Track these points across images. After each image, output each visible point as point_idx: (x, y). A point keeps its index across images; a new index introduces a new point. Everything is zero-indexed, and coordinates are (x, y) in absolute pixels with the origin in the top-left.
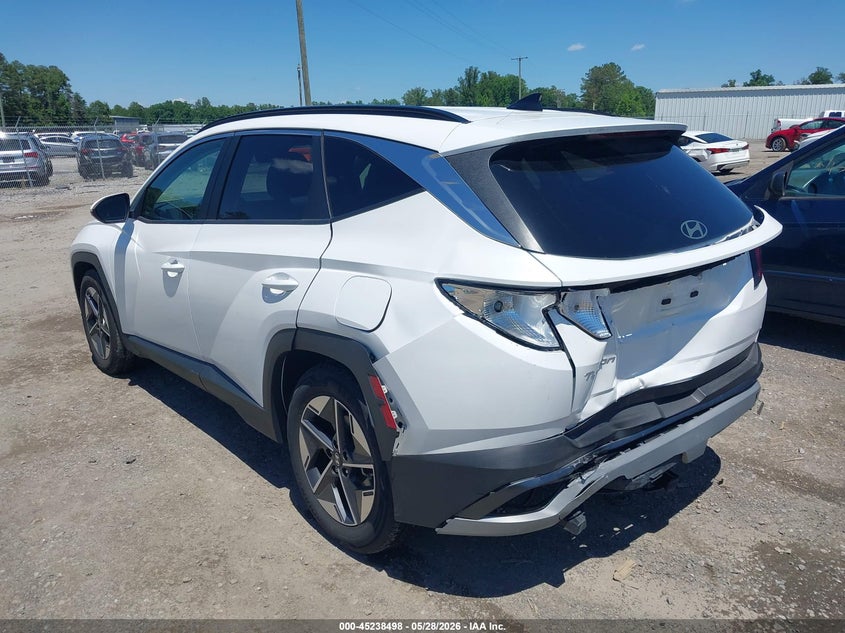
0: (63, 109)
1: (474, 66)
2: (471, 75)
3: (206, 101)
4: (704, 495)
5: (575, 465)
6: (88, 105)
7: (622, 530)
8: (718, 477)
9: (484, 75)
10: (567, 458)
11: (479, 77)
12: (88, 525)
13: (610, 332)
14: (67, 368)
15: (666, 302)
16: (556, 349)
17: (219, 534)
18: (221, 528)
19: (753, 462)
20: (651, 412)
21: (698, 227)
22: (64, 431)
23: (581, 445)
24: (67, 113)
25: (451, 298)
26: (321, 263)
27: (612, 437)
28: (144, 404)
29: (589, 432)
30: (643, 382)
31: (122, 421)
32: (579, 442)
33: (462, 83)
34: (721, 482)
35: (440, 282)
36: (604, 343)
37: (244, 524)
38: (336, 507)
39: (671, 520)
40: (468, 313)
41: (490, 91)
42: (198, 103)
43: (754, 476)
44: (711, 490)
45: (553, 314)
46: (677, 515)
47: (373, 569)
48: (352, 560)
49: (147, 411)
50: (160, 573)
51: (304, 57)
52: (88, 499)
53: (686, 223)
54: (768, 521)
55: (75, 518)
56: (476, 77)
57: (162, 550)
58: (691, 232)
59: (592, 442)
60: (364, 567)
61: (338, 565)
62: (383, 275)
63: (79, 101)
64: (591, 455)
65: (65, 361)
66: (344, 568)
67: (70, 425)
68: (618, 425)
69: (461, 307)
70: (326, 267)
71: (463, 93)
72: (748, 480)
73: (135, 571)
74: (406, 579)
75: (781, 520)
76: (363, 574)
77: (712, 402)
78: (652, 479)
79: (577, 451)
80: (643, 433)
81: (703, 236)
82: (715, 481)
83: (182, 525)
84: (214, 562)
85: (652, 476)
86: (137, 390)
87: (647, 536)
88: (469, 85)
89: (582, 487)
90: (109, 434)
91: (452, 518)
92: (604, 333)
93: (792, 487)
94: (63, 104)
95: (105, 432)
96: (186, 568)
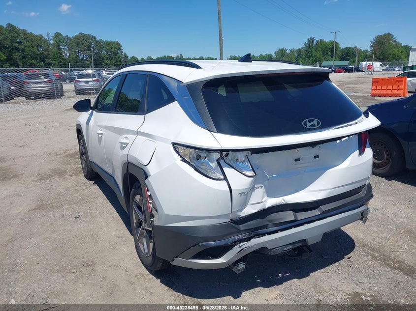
0: (119, 60)
1: (313, 37)
2: (311, 41)
3: (181, 56)
4: (336, 264)
5: (237, 238)
6: (129, 58)
7: (283, 275)
8: (349, 256)
9: (318, 41)
10: (232, 234)
11: (315, 42)
12: (48, 243)
13: (255, 173)
14: (72, 175)
15: (297, 160)
16: (222, 180)
17: (97, 254)
18: (99, 251)
19: (374, 249)
20: (290, 216)
21: (315, 122)
22: (57, 202)
23: (242, 229)
24: (120, 61)
25: (178, 152)
26: (137, 133)
27: (266, 226)
28: (95, 193)
29: (249, 223)
30: (284, 200)
31: (82, 199)
32: (242, 227)
33: (305, 45)
34: (349, 258)
35: (174, 144)
36: (252, 179)
37: (110, 250)
38: (143, 247)
39: (311, 274)
40: (184, 160)
41: (320, 49)
42: (178, 56)
43: (370, 257)
44: (342, 261)
45: (222, 162)
46: (316, 272)
47: (154, 278)
48: (147, 272)
49: (94, 196)
50: (65, 267)
51: (220, 34)
52: (53, 232)
53: (307, 120)
54: (366, 281)
55: (44, 239)
56: (313, 42)
57: (71, 257)
58: (309, 124)
59: (250, 228)
60: (151, 276)
61: (140, 274)
62: (155, 140)
63: (126, 56)
64: (250, 234)
65: (73, 172)
66: (142, 275)
67: (61, 199)
68: (271, 221)
69: (181, 157)
70: (140, 135)
71: (306, 51)
72: (366, 259)
73: (56, 265)
74: (167, 285)
75: (373, 282)
76: (150, 279)
77: (329, 214)
78: (284, 251)
79: (239, 231)
80: (284, 227)
81: (316, 127)
82: (346, 257)
83: (84, 247)
84: (90, 265)
85: (285, 249)
86: (96, 186)
87: (295, 280)
88: (309, 47)
89: (239, 249)
90: (75, 205)
91: (177, 257)
92: (251, 173)
93: (389, 265)
94: (119, 58)
95: (74, 204)
96: (76, 266)
